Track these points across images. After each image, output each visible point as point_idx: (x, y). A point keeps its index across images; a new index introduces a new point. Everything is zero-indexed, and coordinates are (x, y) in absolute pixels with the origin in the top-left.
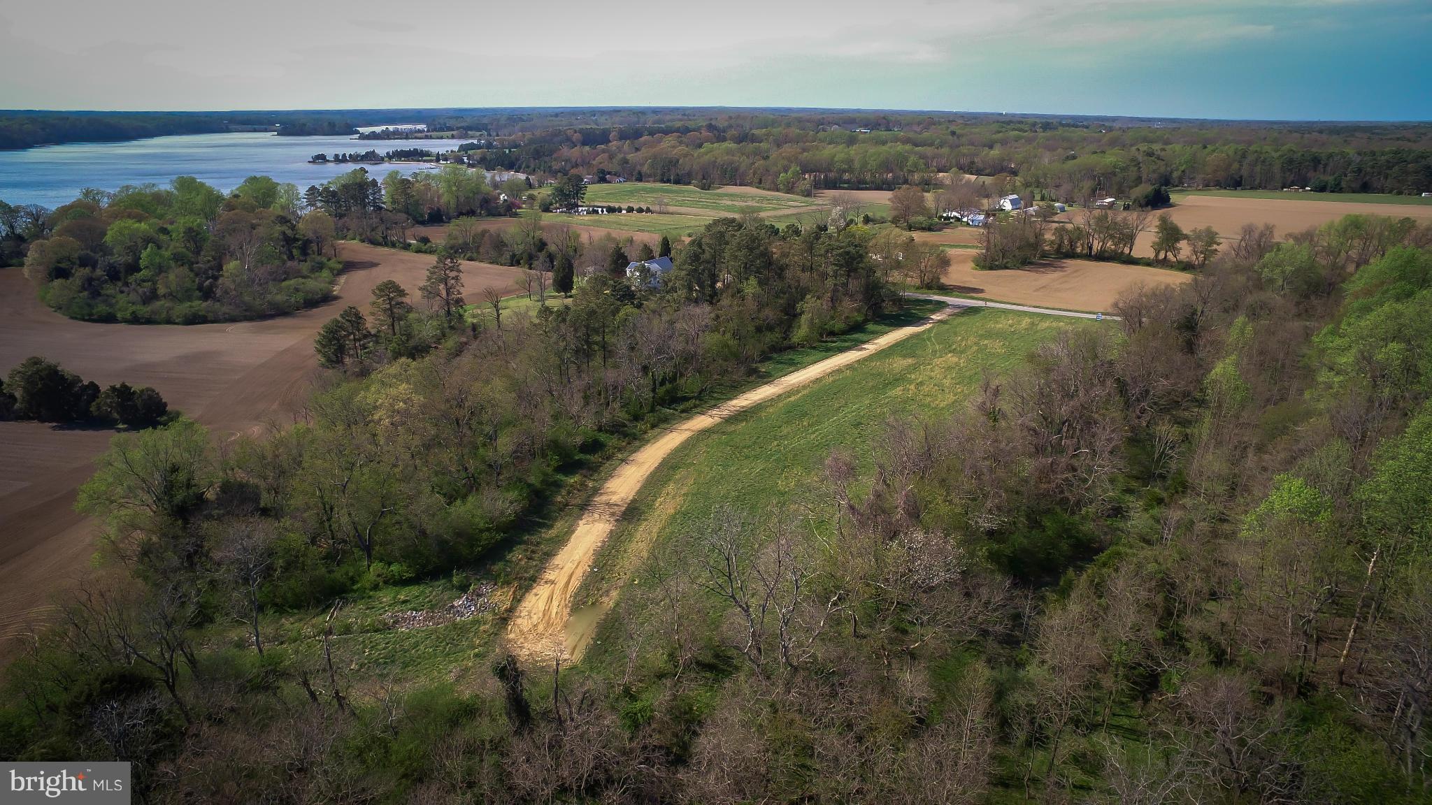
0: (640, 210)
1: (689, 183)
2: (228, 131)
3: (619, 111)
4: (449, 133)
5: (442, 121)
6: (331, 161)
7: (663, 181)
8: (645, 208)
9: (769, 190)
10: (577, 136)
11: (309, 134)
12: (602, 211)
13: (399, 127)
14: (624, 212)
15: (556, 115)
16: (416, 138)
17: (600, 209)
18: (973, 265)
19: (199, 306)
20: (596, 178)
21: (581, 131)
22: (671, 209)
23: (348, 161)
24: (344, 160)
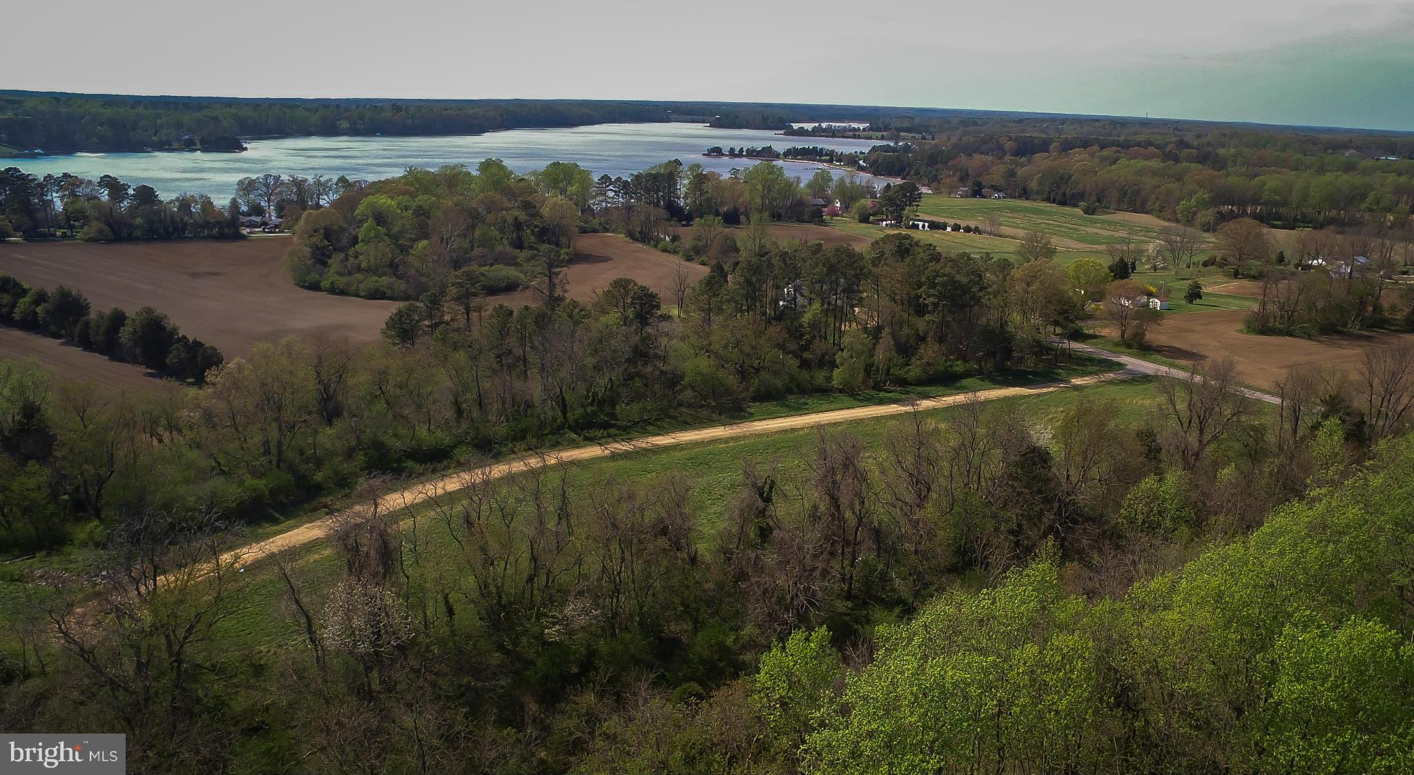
0: (968, 230)
1: (1076, 206)
2: (668, 120)
3: (1098, 120)
4: (879, 134)
5: (887, 120)
6: (726, 156)
7: (1048, 200)
8: (973, 227)
9: (1169, 220)
10: (1009, 145)
11: (741, 127)
12: (924, 226)
13: (833, 124)
14: (949, 229)
15: (1021, 121)
16: (843, 137)
17: (921, 224)
18: (1242, 326)
19: (385, 281)
20: (970, 192)
21: (1016, 140)
22: (1005, 230)
23: (744, 156)
24: (740, 155)
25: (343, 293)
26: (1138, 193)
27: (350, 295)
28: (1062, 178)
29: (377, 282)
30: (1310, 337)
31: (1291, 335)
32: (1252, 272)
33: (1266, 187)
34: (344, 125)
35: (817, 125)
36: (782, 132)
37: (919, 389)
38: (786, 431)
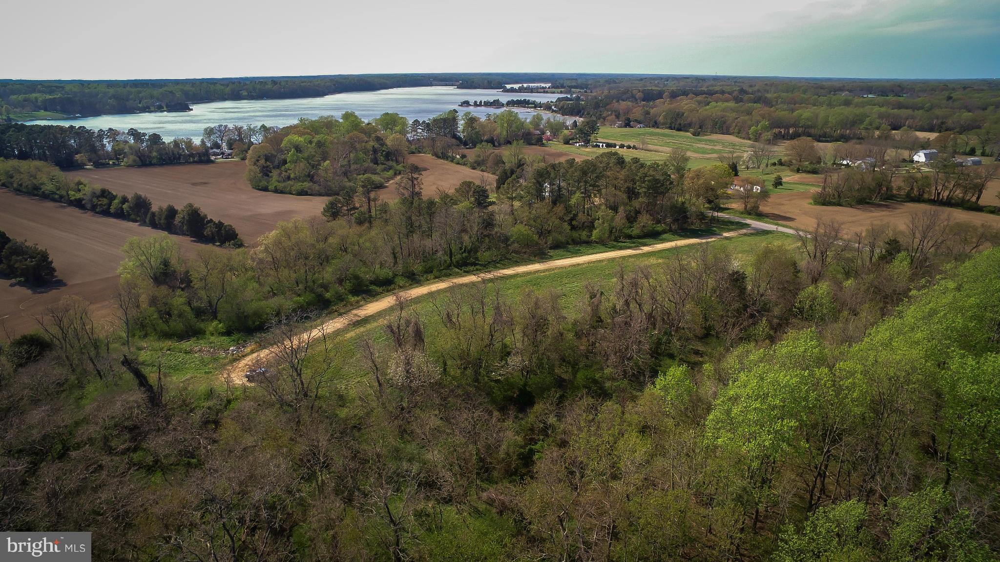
0: (629, 147)
1: (687, 131)
2: (431, 85)
3: (688, 78)
4: (559, 90)
5: (562, 82)
6: (473, 105)
7: (671, 128)
8: (632, 146)
9: (744, 138)
10: (639, 95)
11: (475, 88)
12: (603, 146)
13: (531, 85)
14: (618, 147)
15: (641, 80)
16: (537, 92)
17: (601, 144)
18: (810, 201)
19: (306, 185)
20: (623, 124)
21: (643, 92)
22: (651, 147)
23: (482, 106)
24: (480, 105)
25: (282, 192)
26: (725, 122)
27: (286, 193)
28: (678, 115)
29: (302, 185)
30: (851, 206)
31: (840, 205)
32: (808, 169)
33: (802, 117)
34: (245, 93)
35: (521, 85)
36: (501, 90)
37: (640, 240)
38: (574, 265)
